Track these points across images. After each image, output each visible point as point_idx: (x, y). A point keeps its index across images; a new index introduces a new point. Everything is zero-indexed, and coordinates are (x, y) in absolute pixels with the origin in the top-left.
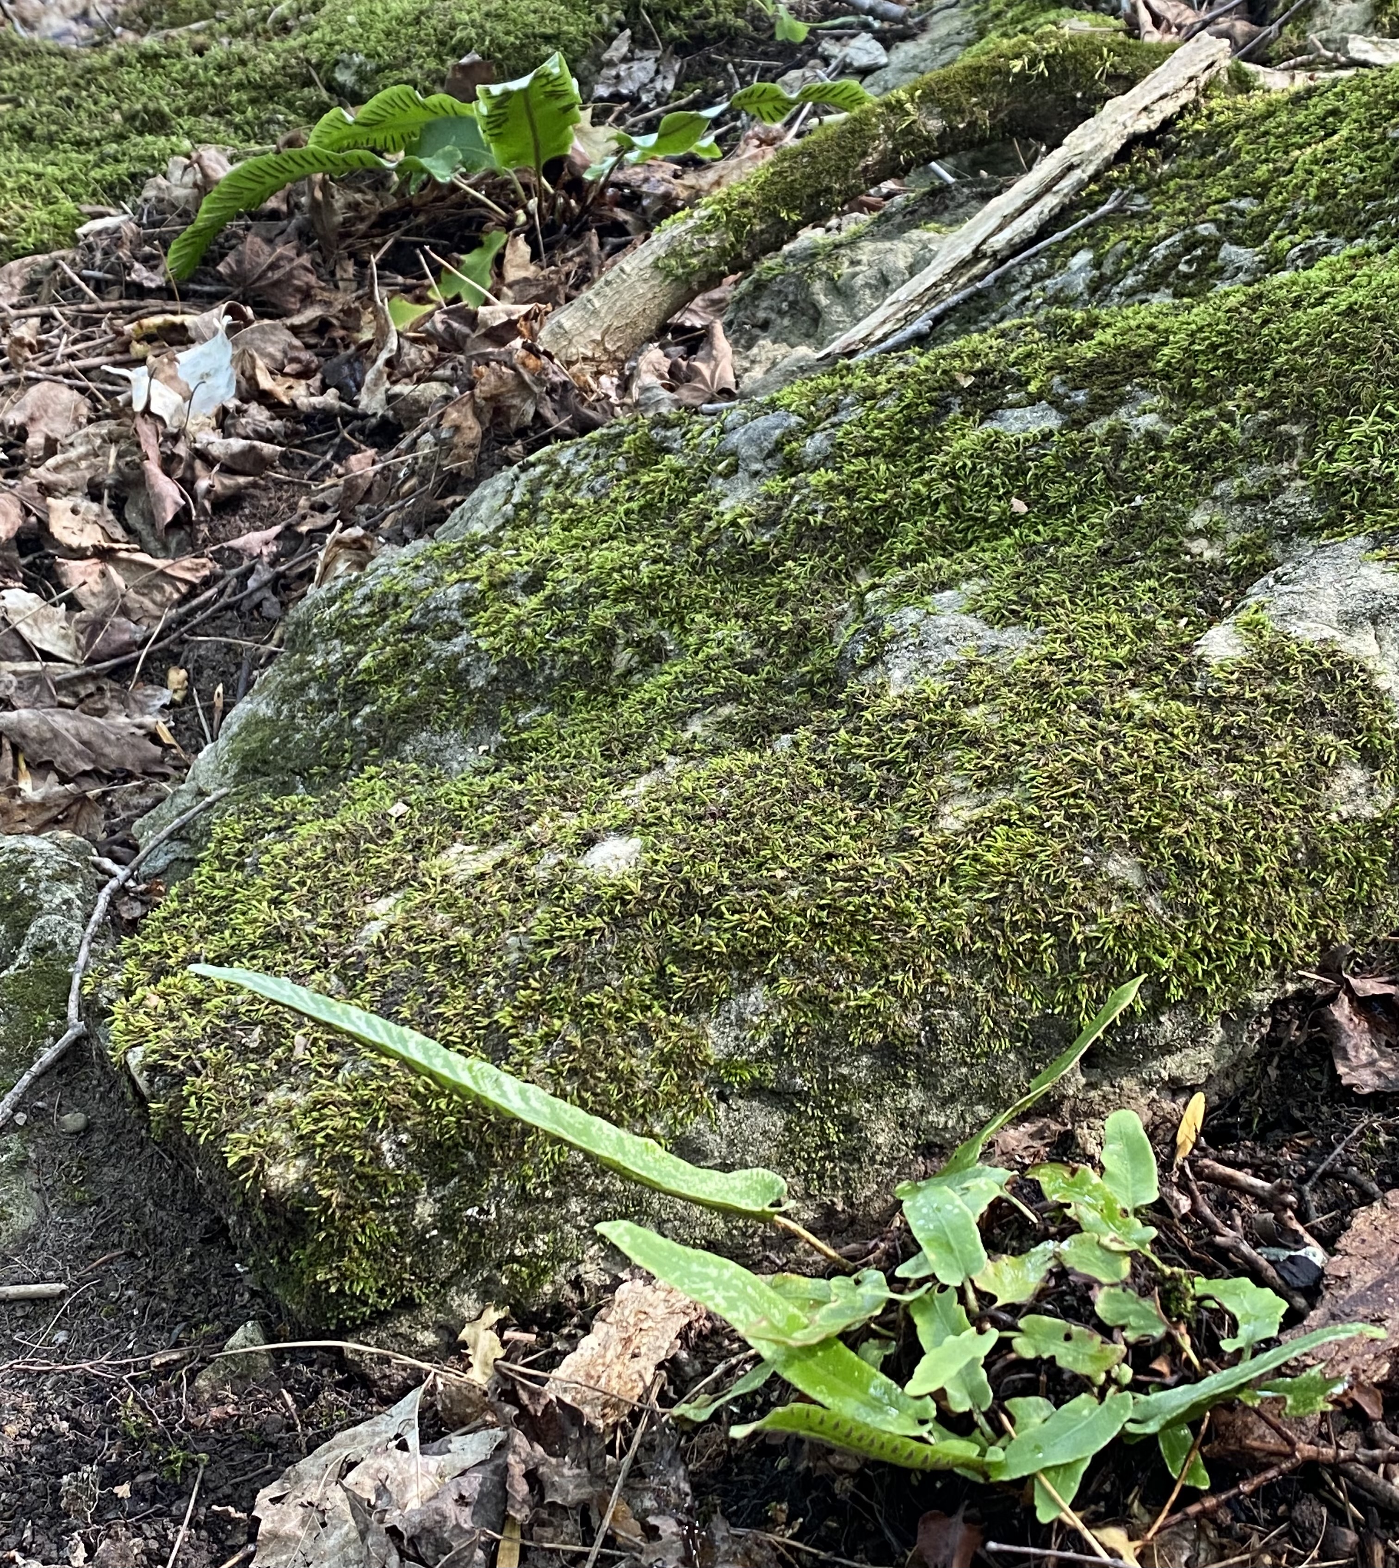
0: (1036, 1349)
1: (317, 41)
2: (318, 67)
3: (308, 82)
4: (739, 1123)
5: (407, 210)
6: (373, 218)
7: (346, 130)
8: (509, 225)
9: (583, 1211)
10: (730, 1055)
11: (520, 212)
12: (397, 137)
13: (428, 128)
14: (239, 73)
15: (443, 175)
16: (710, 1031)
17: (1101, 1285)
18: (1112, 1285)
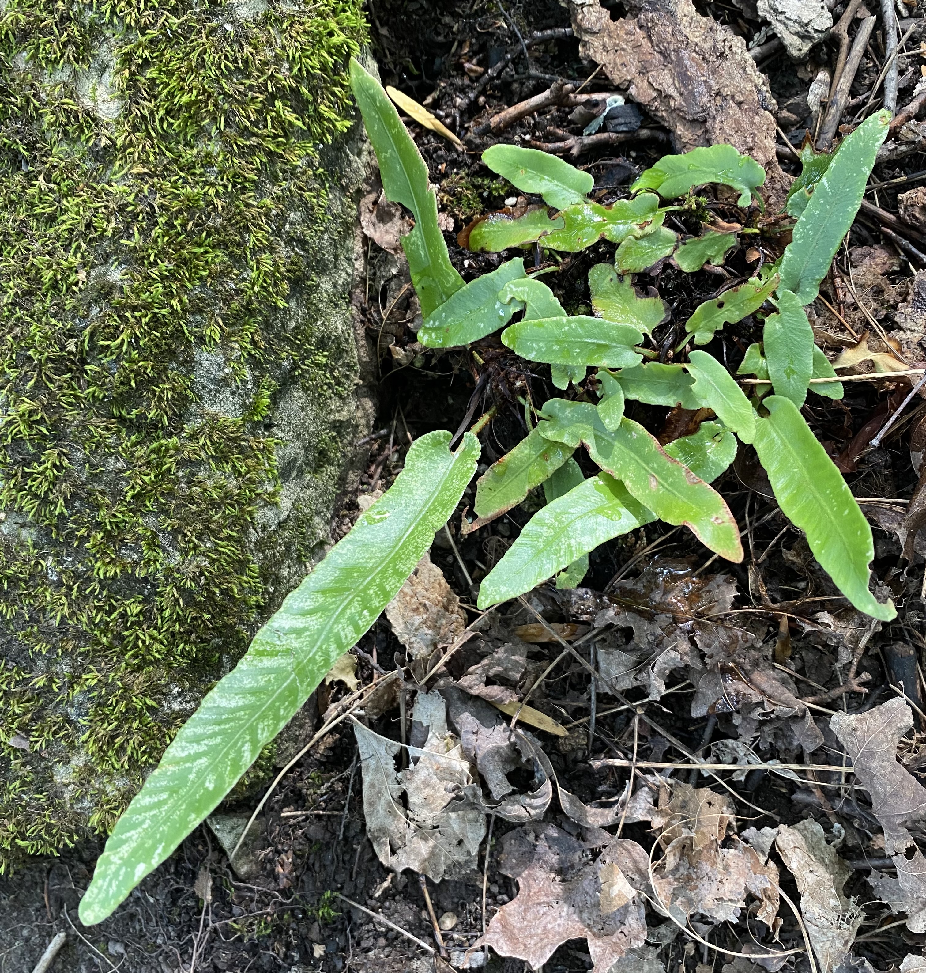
0: (710, 330)
4: (289, 424)
9: (289, 567)
10: (243, 405)
16: (213, 410)
17: (669, 257)
18: (676, 248)
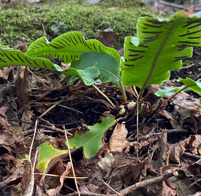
1: (48, 15)
2: (45, 24)
3: (40, 28)
5: (66, 92)
6: (48, 92)
7: (46, 48)
8: (115, 113)
11: (122, 107)
12: (69, 56)
13: (85, 55)
14: (14, 20)
15: (88, 80)
